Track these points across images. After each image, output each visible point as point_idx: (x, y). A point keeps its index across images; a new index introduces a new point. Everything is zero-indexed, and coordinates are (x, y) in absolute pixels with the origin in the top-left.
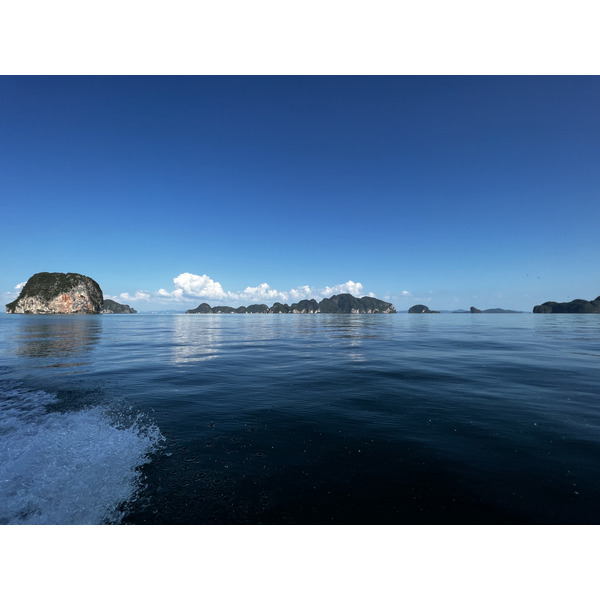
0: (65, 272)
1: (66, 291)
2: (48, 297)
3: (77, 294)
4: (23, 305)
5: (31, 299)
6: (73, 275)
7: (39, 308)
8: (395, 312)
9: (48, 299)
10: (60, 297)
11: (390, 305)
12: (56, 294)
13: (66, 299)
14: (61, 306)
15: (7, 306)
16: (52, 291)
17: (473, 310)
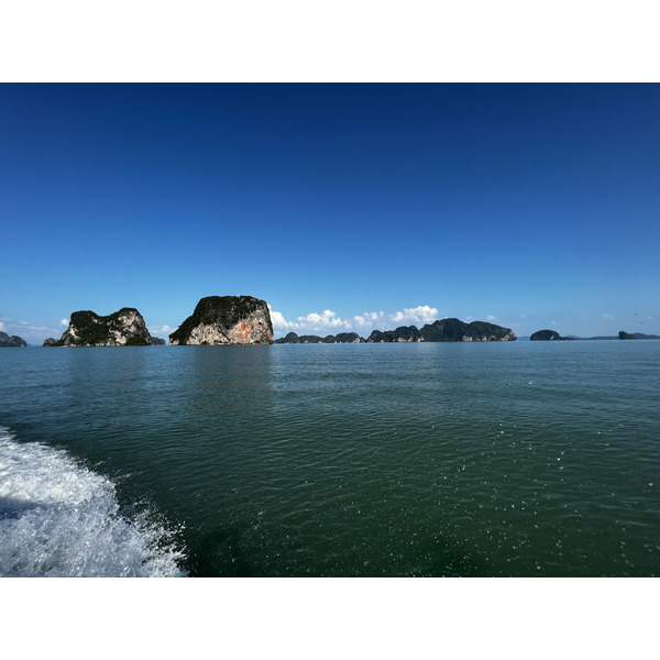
0: (238, 296)
1: (245, 317)
2: (227, 325)
3: (255, 321)
4: (197, 335)
5: (207, 327)
6: (248, 299)
7: (216, 338)
8: (515, 339)
9: (228, 328)
10: (240, 325)
11: (509, 330)
12: (235, 322)
13: (244, 327)
14: (240, 336)
15: (170, 336)
16: (230, 318)
17: (623, 335)
